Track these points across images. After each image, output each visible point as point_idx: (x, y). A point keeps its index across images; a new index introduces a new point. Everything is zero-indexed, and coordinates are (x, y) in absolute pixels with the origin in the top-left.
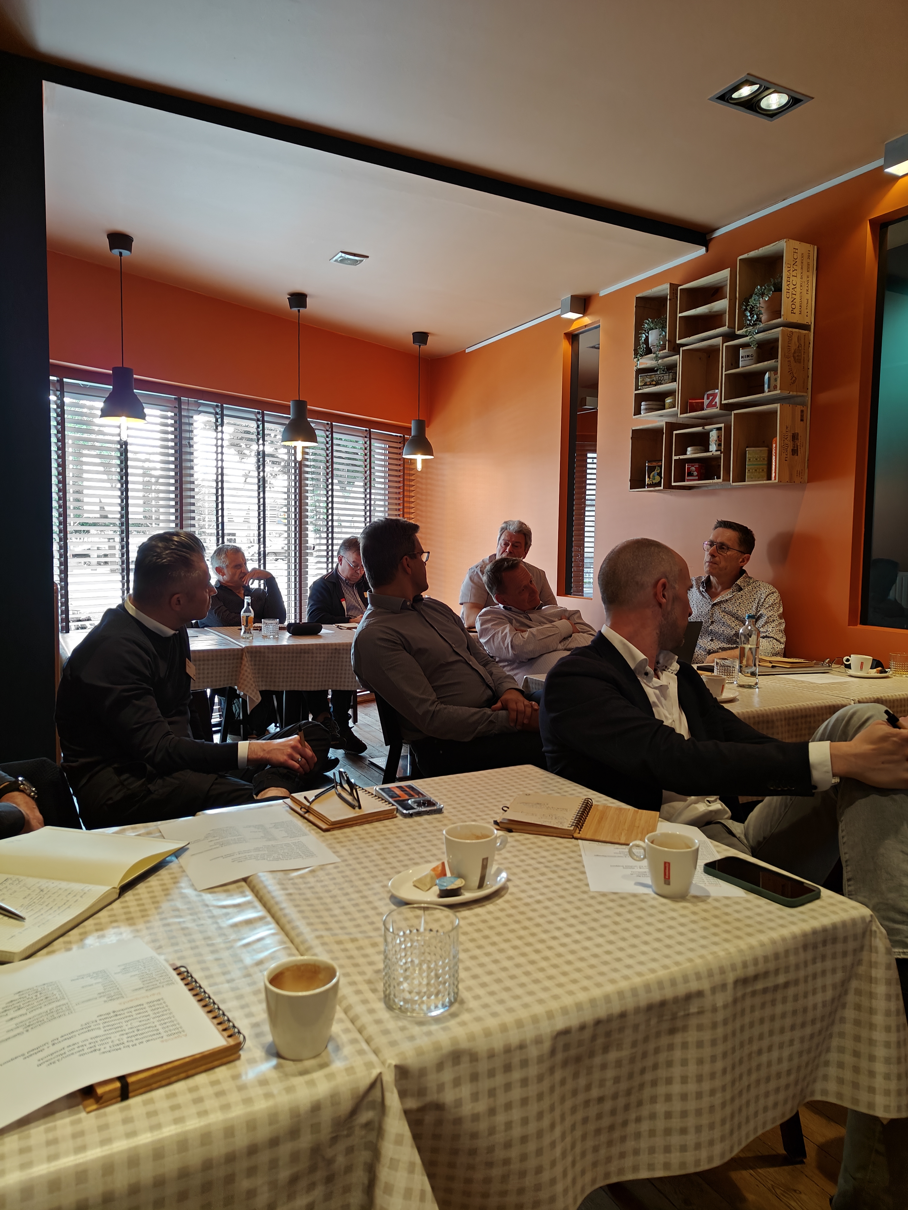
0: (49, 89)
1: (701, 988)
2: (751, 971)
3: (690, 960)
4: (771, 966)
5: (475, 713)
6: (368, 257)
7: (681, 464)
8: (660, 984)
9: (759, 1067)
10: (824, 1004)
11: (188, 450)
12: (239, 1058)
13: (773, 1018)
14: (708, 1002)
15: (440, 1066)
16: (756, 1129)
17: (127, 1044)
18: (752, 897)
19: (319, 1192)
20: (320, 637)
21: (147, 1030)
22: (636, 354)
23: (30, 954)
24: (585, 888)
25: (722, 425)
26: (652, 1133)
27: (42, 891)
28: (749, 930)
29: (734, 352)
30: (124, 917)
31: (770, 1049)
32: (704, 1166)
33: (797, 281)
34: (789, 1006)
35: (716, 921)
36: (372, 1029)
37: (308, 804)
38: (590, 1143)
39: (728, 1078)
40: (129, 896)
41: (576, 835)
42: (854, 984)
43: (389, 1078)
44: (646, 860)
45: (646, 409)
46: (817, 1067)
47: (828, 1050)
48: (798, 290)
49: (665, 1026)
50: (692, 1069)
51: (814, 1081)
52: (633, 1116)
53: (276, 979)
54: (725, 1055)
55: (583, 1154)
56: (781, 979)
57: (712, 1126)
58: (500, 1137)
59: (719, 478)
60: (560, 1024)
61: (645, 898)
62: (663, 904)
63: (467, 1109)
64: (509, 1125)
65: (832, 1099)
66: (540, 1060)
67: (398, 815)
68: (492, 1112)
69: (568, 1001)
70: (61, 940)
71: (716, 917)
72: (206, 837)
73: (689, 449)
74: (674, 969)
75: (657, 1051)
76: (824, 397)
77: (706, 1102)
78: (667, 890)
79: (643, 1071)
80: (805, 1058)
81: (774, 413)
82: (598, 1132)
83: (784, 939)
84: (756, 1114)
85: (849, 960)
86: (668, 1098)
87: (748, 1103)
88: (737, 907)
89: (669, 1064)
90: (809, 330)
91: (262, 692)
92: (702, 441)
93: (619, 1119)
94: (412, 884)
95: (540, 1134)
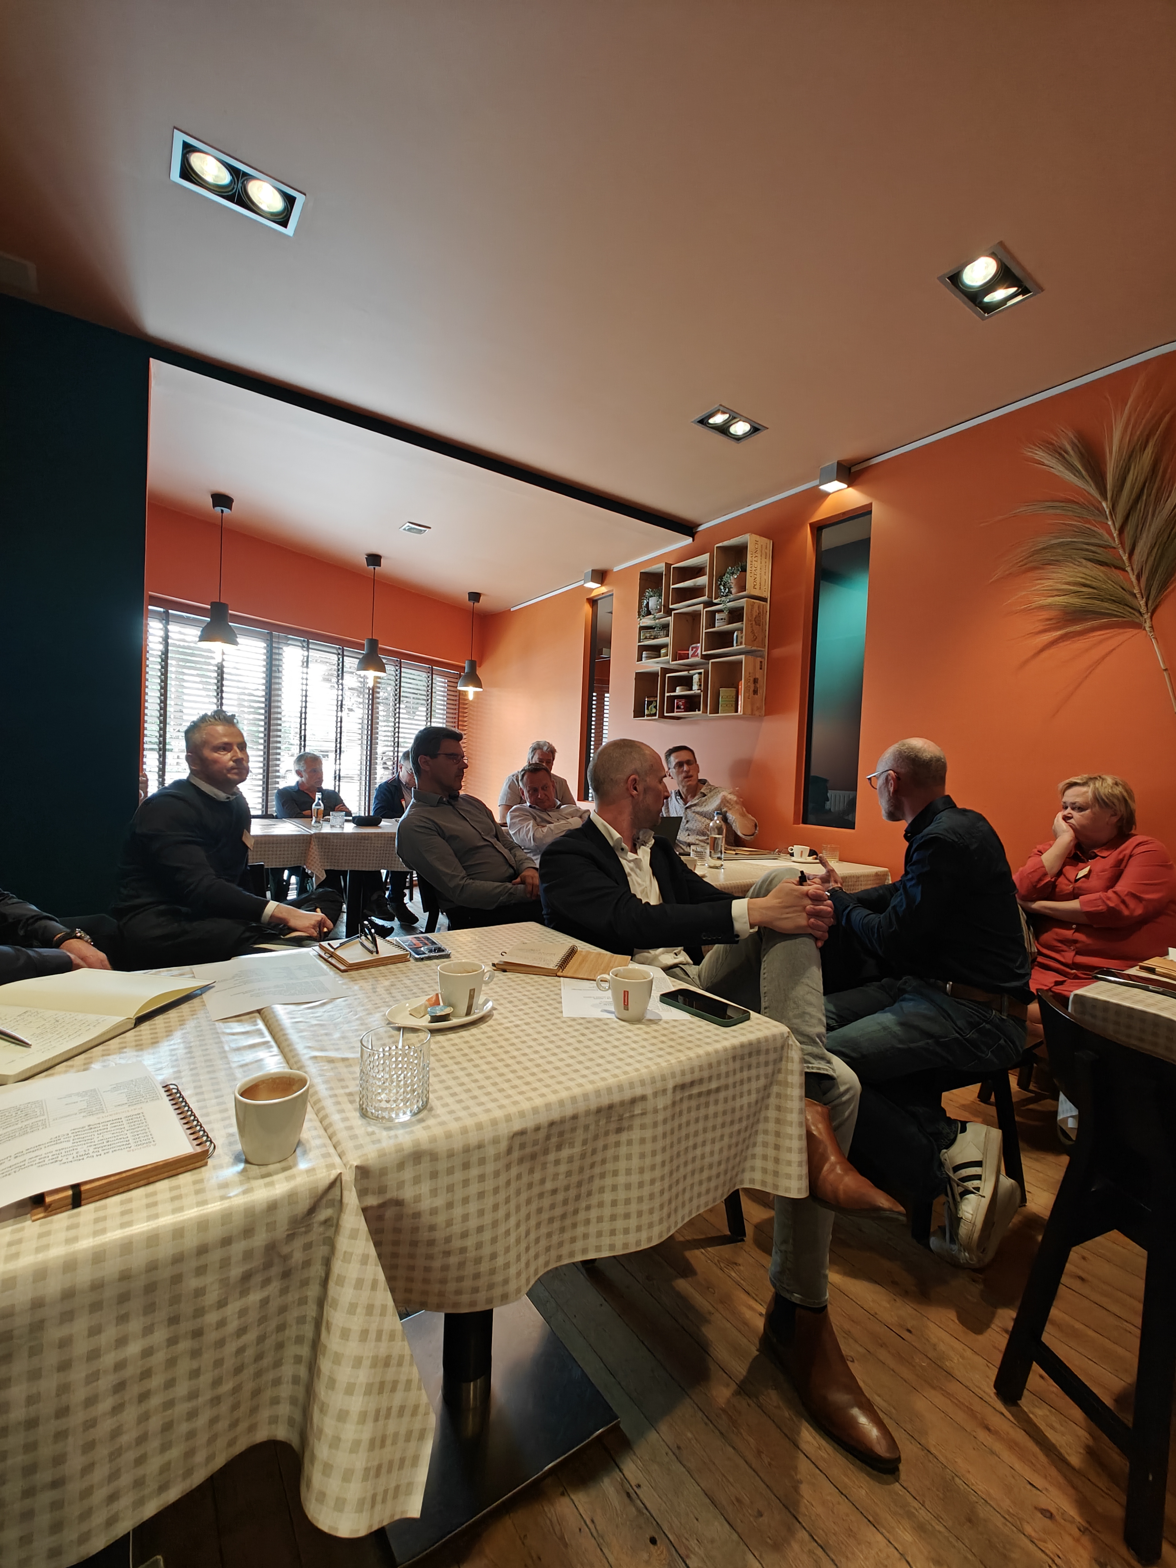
0: (156, 365)
1: (644, 1093)
2: (688, 1078)
3: (637, 1070)
4: (706, 1074)
5: (498, 887)
6: (430, 528)
7: (671, 699)
8: (609, 1090)
9: (694, 1159)
10: (749, 1105)
11: (277, 675)
12: (206, 1164)
13: (706, 1118)
14: (650, 1105)
15: (401, 1166)
16: (690, 1212)
17: (91, 1154)
18: (696, 1019)
19: (275, 1287)
20: (380, 827)
21: (117, 1141)
22: (639, 615)
23: (28, 1076)
24: (559, 1015)
25: (702, 671)
26: (600, 1219)
27: (57, 1021)
28: (689, 1045)
29: (712, 616)
30: (134, 1044)
31: (704, 1144)
32: (644, 1246)
33: (757, 564)
34: (720, 1107)
35: (664, 1039)
36: (342, 1135)
37: (333, 950)
38: (544, 1230)
39: (667, 1169)
40: (145, 1027)
41: (559, 974)
42: (775, 1089)
43: (349, 1177)
44: (610, 991)
45: (646, 657)
46: (745, 1159)
47: (755, 1145)
48: (758, 571)
49: (613, 1126)
50: (635, 1163)
51: (743, 1171)
52: (583, 1205)
53: (249, 1091)
54: (664, 1149)
55: (537, 1240)
56: (714, 1085)
57: (651, 1211)
58: (457, 1228)
59: (699, 710)
60: (517, 1126)
61: (608, 1021)
62: (622, 1026)
63: (426, 1204)
64: (465, 1218)
65: (758, 1187)
66: (497, 1157)
67: (411, 959)
68: (450, 1205)
69: (526, 1106)
70: (65, 1064)
71: (664, 1035)
72: (233, 977)
73: (678, 688)
74: (623, 1077)
75: (605, 1147)
76: (777, 652)
77: (646, 1191)
78: (626, 1014)
79: (592, 1166)
80: (733, 1151)
81: (740, 662)
82: (551, 1220)
83: (717, 1052)
84: (691, 1200)
85: (770, 1069)
86: (614, 1188)
87: (684, 1190)
88: (683, 1028)
89: (616, 1158)
90: (767, 602)
91: (326, 871)
92: (687, 682)
93: (570, 1208)
94: (408, 1013)
95: (495, 1224)
